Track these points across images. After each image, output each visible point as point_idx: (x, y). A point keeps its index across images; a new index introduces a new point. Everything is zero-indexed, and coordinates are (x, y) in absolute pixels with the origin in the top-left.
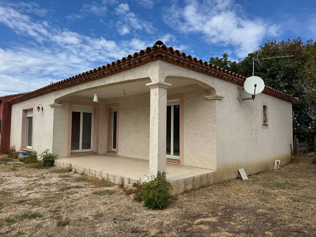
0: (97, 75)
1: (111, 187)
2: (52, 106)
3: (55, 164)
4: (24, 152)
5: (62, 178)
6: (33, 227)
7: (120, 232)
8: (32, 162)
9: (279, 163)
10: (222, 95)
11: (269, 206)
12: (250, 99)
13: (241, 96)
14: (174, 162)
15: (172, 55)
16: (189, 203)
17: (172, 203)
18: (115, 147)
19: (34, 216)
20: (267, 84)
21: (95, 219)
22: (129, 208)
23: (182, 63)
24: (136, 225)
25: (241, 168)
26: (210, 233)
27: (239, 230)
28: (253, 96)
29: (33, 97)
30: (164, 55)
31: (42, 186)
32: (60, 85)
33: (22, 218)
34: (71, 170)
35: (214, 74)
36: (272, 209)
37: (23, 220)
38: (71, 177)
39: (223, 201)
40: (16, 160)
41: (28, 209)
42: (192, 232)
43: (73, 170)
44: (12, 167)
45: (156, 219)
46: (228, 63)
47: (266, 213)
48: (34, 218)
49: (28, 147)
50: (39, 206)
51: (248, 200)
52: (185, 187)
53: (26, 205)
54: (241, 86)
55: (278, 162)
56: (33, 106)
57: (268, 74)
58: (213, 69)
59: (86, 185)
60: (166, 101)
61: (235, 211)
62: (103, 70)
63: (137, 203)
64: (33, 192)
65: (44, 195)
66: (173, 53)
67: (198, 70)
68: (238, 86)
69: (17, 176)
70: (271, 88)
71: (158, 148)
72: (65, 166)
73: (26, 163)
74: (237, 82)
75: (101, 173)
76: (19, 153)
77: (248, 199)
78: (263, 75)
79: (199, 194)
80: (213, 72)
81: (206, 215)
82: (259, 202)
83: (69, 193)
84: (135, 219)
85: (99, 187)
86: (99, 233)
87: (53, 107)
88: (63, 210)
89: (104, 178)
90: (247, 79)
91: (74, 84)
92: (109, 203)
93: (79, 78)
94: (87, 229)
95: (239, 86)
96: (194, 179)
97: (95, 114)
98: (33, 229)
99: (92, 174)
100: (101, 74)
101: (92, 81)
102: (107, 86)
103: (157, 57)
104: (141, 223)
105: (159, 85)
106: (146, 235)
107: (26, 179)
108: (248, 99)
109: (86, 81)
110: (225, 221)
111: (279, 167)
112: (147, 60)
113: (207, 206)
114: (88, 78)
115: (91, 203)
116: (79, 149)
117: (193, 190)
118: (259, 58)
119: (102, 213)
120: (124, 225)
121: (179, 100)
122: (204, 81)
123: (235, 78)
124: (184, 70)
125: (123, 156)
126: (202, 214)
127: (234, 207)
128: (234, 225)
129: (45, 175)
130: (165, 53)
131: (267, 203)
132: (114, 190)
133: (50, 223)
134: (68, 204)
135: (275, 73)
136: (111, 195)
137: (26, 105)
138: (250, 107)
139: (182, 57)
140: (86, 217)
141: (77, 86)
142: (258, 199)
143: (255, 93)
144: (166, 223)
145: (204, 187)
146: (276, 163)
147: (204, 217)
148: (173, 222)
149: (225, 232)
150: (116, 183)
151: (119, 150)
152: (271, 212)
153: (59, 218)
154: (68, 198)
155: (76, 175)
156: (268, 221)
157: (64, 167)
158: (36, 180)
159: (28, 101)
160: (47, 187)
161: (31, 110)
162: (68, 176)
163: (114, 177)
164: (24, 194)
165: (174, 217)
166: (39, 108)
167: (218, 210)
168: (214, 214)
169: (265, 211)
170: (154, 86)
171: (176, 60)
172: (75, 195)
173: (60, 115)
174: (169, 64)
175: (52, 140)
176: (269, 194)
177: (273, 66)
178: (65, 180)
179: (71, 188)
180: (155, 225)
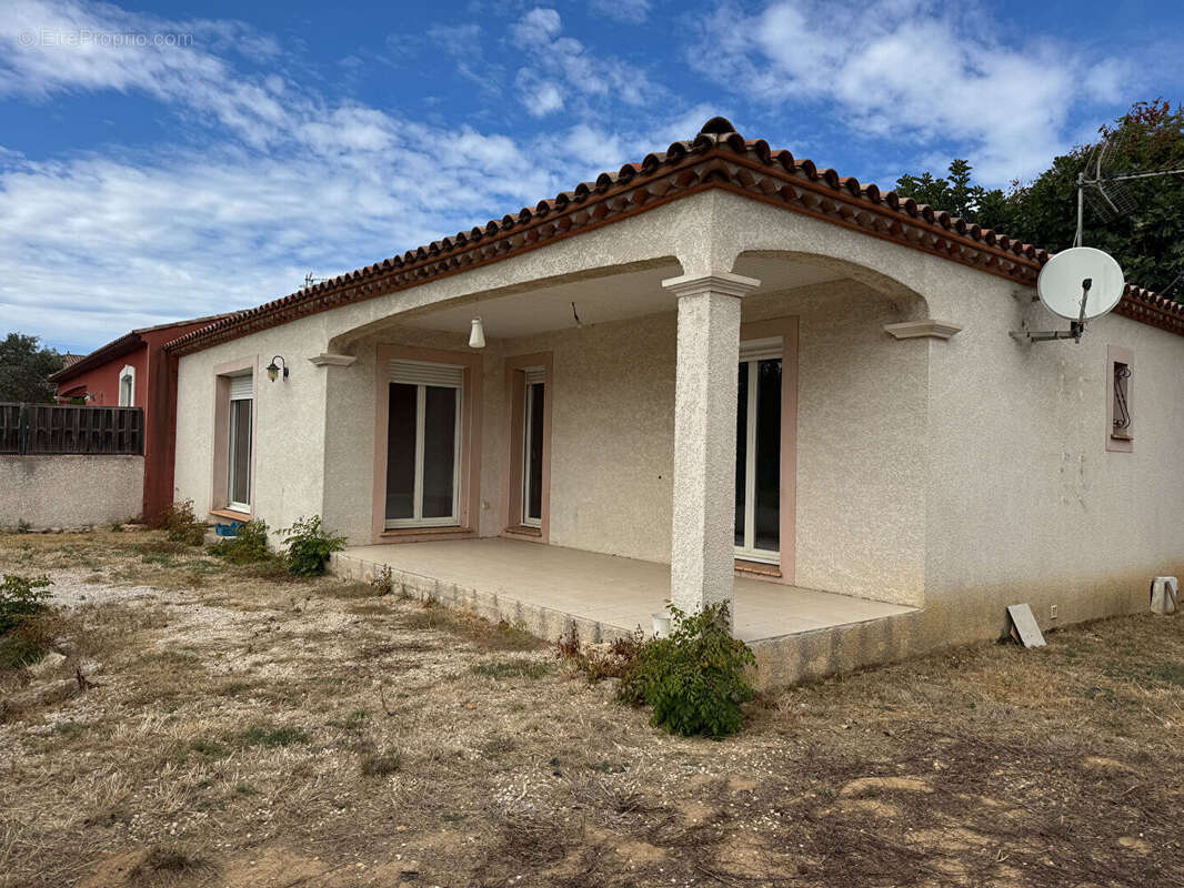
0: (483, 250)
1: (533, 652)
2: (321, 362)
3: (332, 566)
4: (223, 523)
5: (362, 617)
6: (282, 774)
7: (577, 808)
8: (251, 558)
9: (1174, 587)
10: (953, 322)
11: (1133, 746)
12: (1063, 338)
13: (1027, 324)
14: (759, 574)
15: (764, 168)
16: (819, 722)
17: (755, 717)
18: (536, 511)
19: (284, 737)
20: (1134, 279)
21: (489, 758)
22: (601, 727)
23: (803, 200)
24: (630, 788)
25: (1017, 603)
26: (904, 831)
27: (1015, 825)
28: (1074, 324)
29: (255, 330)
30: (733, 170)
31: (298, 642)
32: (348, 286)
33: (245, 741)
34: (388, 590)
35: (922, 241)
36: (1144, 758)
37: (247, 749)
38: (391, 613)
39: (951, 719)
40: (196, 550)
41: (259, 714)
42: (837, 824)
43: (397, 589)
44: (188, 573)
45: (703, 768)
46: (970, 195)
47: (1122, 770)
48: (284, 745)
49: (237, 507)
50: (296, 705)
51: (1046, 721)
52: (803, 664)
53: (250, 700)
54: (1025, 284)
55: (1167, 585)
56: (251, 363)
57: (1139, 236)
58: (921, 220)
59: (446, 641)
60: (738, 344)
61: (997, 757)
62: (504, 233)
63: (628, 712)
64: (269, 658)
65: (306, 671)
66: (769, 162)
67: (860, 224)
68: (1016, 285)
69: (209, 603)
70: (1150, 294)
71: (707, 518)
72: (368, 576)
73: (233, 561)
74: (1011, 272)
75: (495, 600)
76: (206, 525)
77: (1048, 718)
78: (1117, 243)
79: (855, 692)
80: (921, 233)
81: (885, 767)
82: (1091, 730)
83: (389, 667)
84: (627, 765)
85: (491, 649)
86: (504, 805)
87: (322, 365)
88: (376, 721)
89: (505, 619)
90: (1053, 258)
91: (397, 284)
92: (530, 707)
93: (419, 263)
94: (464, 789)
95: (1017, 287)
96: (836, 636)
97: (467, 394)
98: (283, 781)
99: (464, 603)
100: (497, 246)
101: (464, 274)
102: (516, 292)
103: (707, 179)
104: (649, 781)
105: (714, 285)
106: (672, 820)
107: (239, 616)
108: (1055, 337)
109: (441, 271)
110: (960, 792)
111: (1171, 606)
112: (669, 192)
113: (887, 734)
114: (448, 262)
115: (468, 702)
116: (412, 516)
117: (835, 675)
118: (1103, 175)
119: (509, 740)
120: (590, 784)
121: (779, 340)
122: (882, 268)
123: (1003, 254)
124: (809, 225)
125: (565, 545)
126: (872, 763)
127: (991, 745)
128: (995, 808)
129: (300, 605)
130: (737, 164)
131: (1123, 735)
132: (542, 661)
133: (336, 764)
134: (390, 704)
135: (1167, 232)
136: (537, 678)
137: (229, 357)
138: (1059, 368)
139: (802, 177)
140: (457, 747)
141: (410, 291)
142: (1087, 719)
143: (1082, 313)
144: (737, 784)
145: (875, 667)
146: (1158, 587)
147: (880, 774)
148: (763, 784)
149: (962, 831)
150: (549, 638)
151: (551, 523)
152: (1142, 771)
153: (365, 748)
154: (388, 682)
155: (407, 607)
156: (1127, 801)
157: (364, 580)
158: (272, 619)
159: (234, 343)
160: (312, 645)
161: (247, 375)
162: (382, 610)
163: (543, 616)
164: (242, 664)
165: (768, 768)
166: (273, 368)
167: (932, 750)
168: (916, 765)
169: (1117, 763)
170: (694, 288)
171: (779, 189)
172: (412, 672)
173: (349, 393)
174: (751, 204)
175: (321, 484)
176: (1133, 703)
177: (1158, 205)
178: (371, 621)
179: (396, 649)
180: (700, 792)
